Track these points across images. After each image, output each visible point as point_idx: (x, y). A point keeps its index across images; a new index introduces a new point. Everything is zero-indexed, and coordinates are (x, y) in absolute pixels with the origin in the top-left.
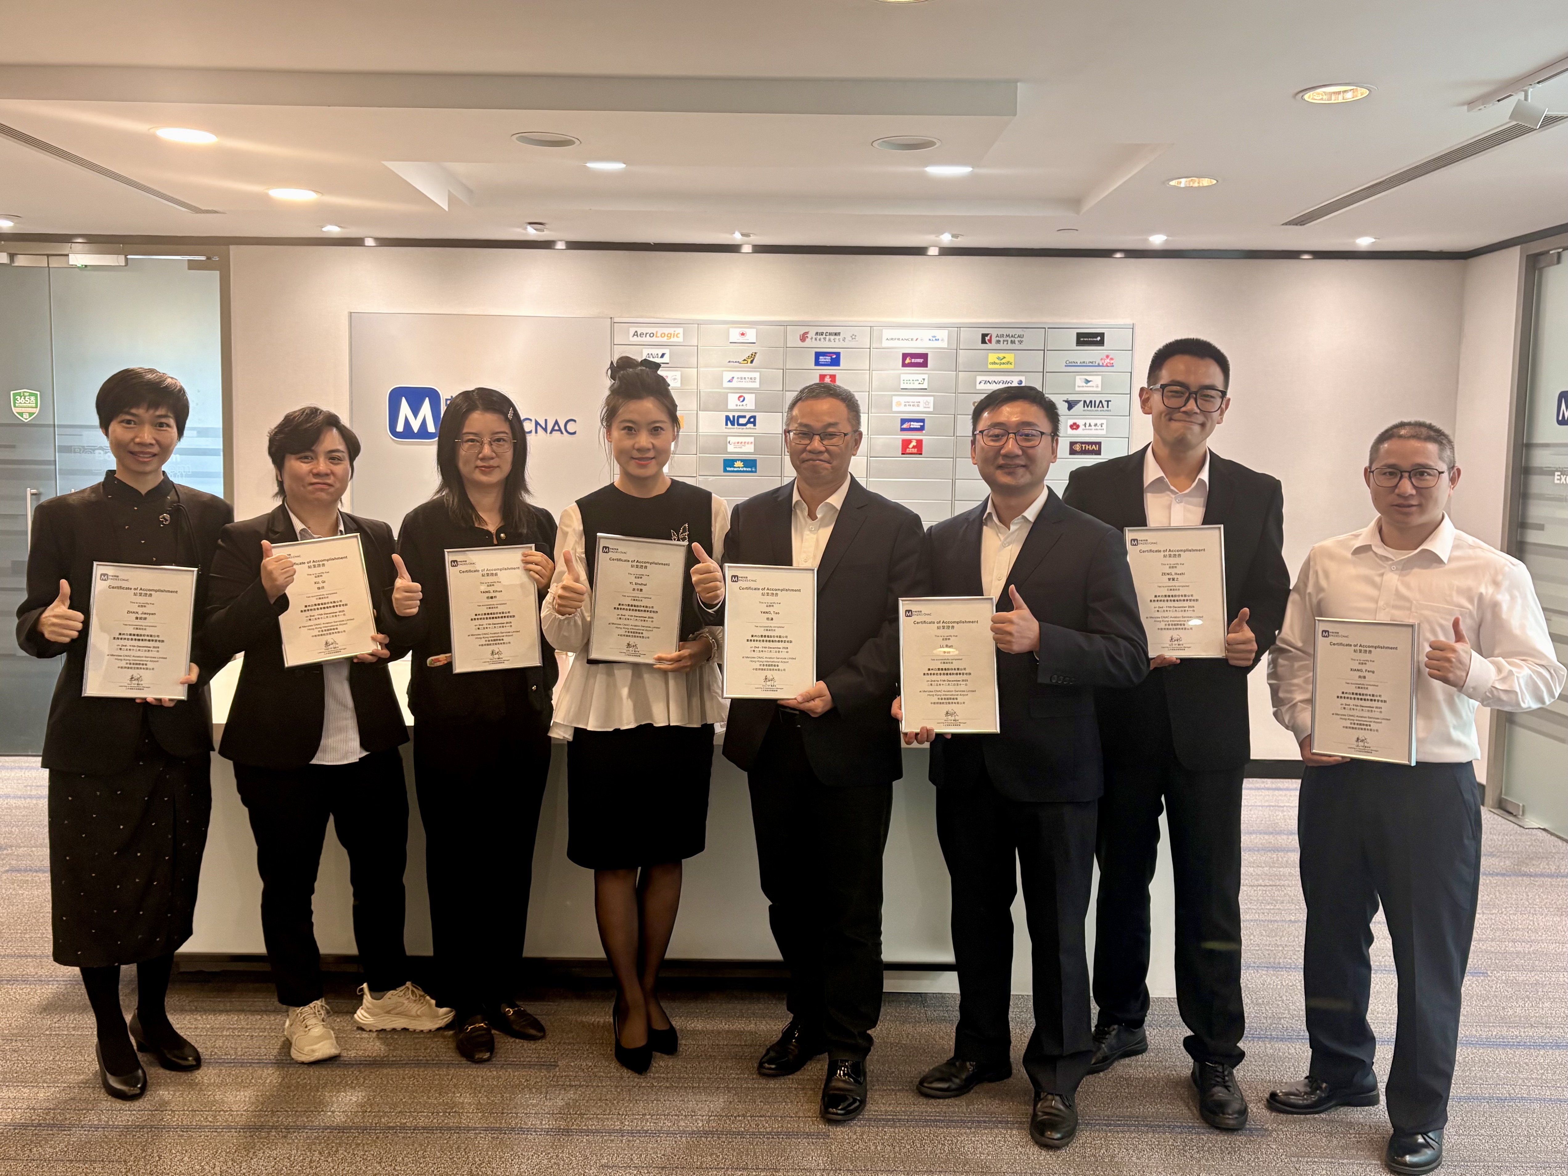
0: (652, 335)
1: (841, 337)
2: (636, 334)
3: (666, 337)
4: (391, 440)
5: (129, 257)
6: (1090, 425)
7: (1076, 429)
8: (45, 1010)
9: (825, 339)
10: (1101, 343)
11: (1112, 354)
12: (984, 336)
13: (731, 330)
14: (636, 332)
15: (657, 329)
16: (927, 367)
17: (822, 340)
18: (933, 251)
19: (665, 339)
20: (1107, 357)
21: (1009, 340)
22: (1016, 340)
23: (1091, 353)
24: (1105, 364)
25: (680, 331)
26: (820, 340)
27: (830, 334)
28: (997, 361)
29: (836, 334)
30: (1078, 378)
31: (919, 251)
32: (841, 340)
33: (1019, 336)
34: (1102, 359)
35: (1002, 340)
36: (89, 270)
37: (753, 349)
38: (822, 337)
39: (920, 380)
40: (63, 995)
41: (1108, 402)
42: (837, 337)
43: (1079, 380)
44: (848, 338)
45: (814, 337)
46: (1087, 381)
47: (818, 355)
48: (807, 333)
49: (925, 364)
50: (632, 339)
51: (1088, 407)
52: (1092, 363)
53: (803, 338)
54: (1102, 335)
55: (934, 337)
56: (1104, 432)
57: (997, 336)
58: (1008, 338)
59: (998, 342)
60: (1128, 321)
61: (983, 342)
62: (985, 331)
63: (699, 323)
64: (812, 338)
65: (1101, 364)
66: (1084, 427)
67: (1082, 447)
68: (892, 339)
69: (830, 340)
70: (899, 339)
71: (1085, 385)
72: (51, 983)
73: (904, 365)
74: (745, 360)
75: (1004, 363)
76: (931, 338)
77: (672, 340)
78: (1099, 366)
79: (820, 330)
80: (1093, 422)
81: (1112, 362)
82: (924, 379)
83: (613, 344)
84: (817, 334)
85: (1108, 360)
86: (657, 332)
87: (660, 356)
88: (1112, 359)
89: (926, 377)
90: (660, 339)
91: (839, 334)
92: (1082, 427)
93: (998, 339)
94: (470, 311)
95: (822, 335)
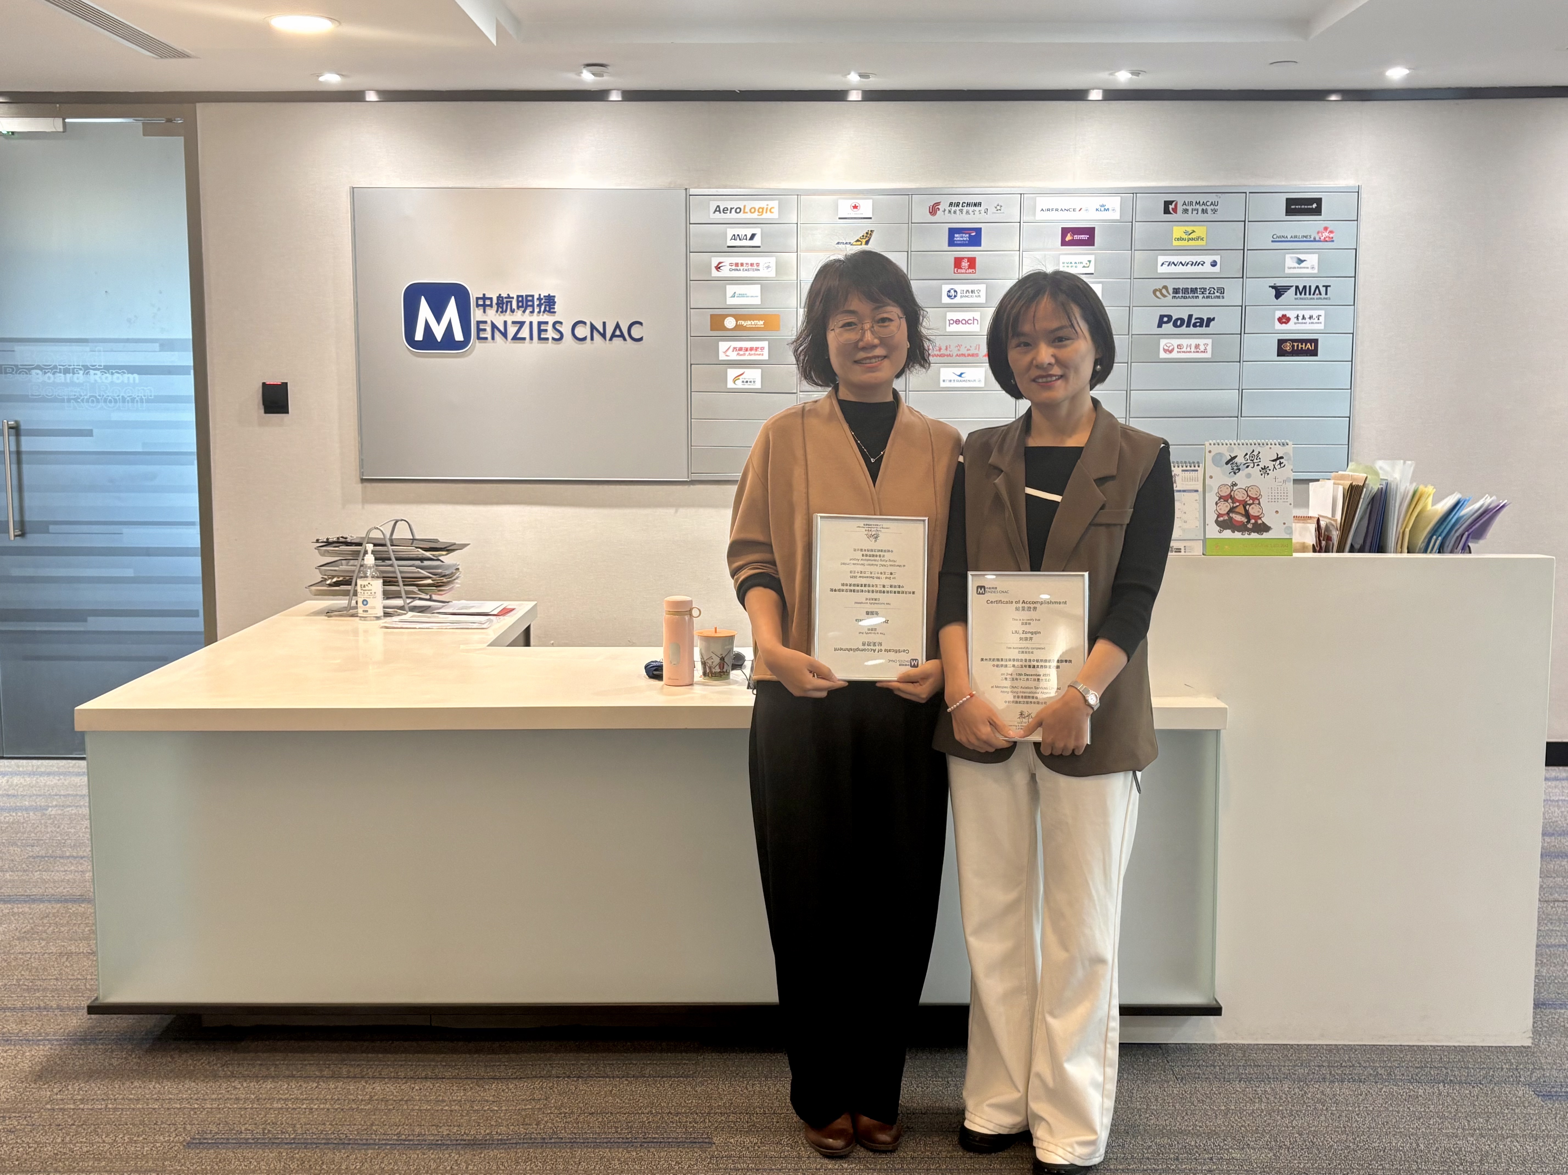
0: (738, 210)
1: (982, 208)
2: (718, 209)
3: (757, 213)
4: (409, 353)
5: (67, 120)
6: (1304, 318)
7: (1286, 323)
8: (40, 1077)
9: (961, 211)
10: (1318, 211)
11: (1331, 225)
12: (1167, 204)
13: (840, 202)
14: (718, 206)
15: (745, 203)
16: (1093, 245)
17: (958, 212)
18: (1096, 95)
19: (755, 215)
20: (1326, 229)
21: (1200, 209)
22: (1209, 208)
23: (1306, 225)
24: (1322, 238)
25: (774, 204)
26: (955, 212)
27: (968, 205)
28: (1184, 236)
29: (975, 205)
30: (1288, 256)
31: (1078, 95)
32: (983, 212)
33: (1212, 204)
34: (1318, 233)
35: (1190, 208)
36: (18, 139)
37: (866, 226)
38: (958, 208)
39: (1085, 262)
40: (60, 1059)
41: (1326, 287)
42: (977, 209)
43: (1290, 261)
44: (992, 210)
45: (948, 209)
46: (1300, 261)
47: (952, 232)
48: (938, 204)
49: (1090, 242)
50: (712, 216)
51: (1301, 294)
52: (1306, 237)
53: (934, 210)
54: (1319, 201)
55: (1102, 206)
56: (1321, 327)
57: (1184, 204)
58: (1198, 207)
59: (1186, 211)
60: (1351, 182)
61: (1166, 211)
62: (1169, 198)
63: (798, 194)
64: (945, 211)
65: (1317, 239)
66: (1295, 320)
67: (1293, 346)
68: (1048, 210)
69: (968, 212)
70: (1057, 210)
71: (1297, 265)
72: (42, 1043)
73: (1064, 243)
74: (858, 241)
75: (1193, 239)
76: (1099, 208)
77: (765, 216)
78: (1315, 240)
79: (955, 199)
80: (1307, 314)
81: (1331, 235)
82: (1090, 261)
83: (688, 223)
84: (951, 204)
85: (1326, 234)
86: (745, 206)
87: (748, 237)
88: (1331, 232)
89: (1092, 258)
90: (749, 216)
91: (980, 204)
92: (1293, 320)
93: (1185, 207)
94: (506, 183)
95: (958, 206)
